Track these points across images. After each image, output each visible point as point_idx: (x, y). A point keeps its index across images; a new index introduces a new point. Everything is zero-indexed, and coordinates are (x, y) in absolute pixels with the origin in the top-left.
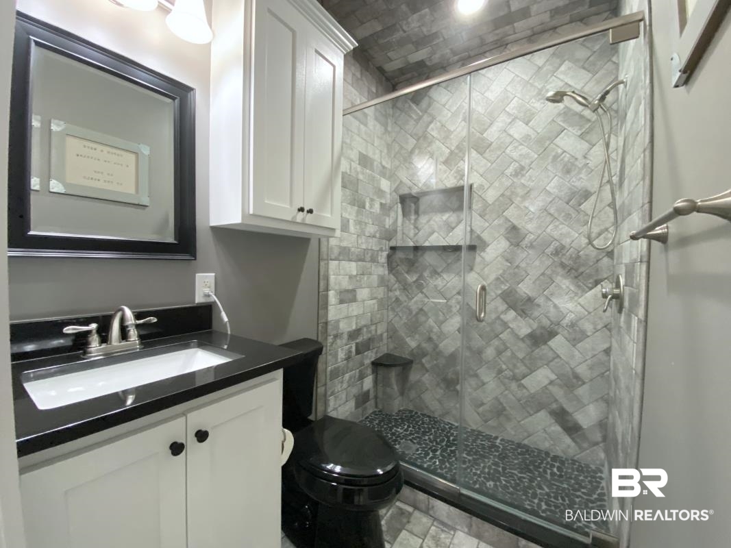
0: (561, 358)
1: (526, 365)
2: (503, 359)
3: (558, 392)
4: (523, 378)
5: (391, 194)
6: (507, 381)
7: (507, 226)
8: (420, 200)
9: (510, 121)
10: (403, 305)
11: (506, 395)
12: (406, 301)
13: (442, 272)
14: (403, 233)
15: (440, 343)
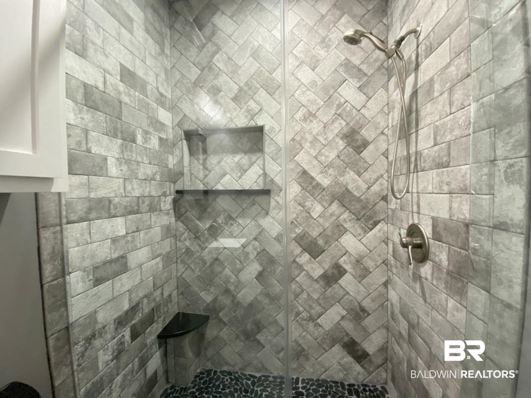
0: (349, 294)
1: (320, 305)
2: (300, 302)
3: (348, 326)
4: (319, 318)
5: (173, 128)
6: (304, 322)
7: (298, 170)
8: (207, 140)
9: (297, 64)
10: (195, 256)
11: (304, 337)
12: (198, 251)
13: (237, 217)
14: (191, 174)
15: (238, 294)
